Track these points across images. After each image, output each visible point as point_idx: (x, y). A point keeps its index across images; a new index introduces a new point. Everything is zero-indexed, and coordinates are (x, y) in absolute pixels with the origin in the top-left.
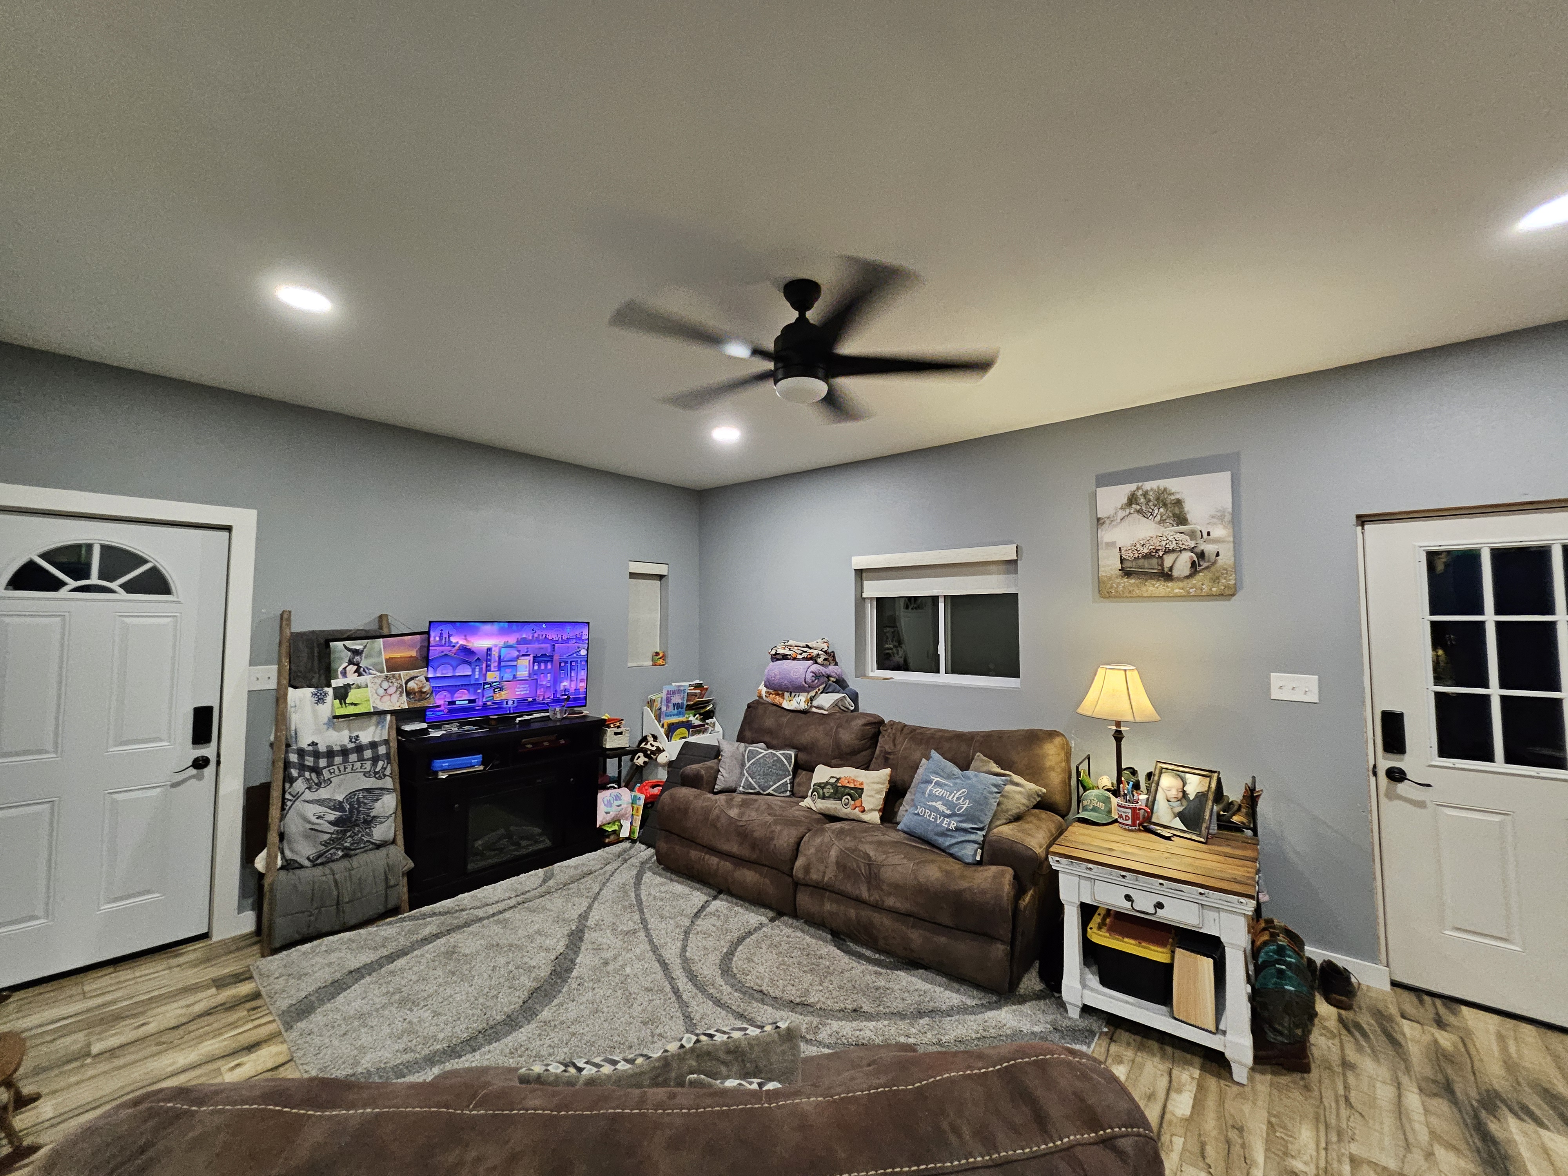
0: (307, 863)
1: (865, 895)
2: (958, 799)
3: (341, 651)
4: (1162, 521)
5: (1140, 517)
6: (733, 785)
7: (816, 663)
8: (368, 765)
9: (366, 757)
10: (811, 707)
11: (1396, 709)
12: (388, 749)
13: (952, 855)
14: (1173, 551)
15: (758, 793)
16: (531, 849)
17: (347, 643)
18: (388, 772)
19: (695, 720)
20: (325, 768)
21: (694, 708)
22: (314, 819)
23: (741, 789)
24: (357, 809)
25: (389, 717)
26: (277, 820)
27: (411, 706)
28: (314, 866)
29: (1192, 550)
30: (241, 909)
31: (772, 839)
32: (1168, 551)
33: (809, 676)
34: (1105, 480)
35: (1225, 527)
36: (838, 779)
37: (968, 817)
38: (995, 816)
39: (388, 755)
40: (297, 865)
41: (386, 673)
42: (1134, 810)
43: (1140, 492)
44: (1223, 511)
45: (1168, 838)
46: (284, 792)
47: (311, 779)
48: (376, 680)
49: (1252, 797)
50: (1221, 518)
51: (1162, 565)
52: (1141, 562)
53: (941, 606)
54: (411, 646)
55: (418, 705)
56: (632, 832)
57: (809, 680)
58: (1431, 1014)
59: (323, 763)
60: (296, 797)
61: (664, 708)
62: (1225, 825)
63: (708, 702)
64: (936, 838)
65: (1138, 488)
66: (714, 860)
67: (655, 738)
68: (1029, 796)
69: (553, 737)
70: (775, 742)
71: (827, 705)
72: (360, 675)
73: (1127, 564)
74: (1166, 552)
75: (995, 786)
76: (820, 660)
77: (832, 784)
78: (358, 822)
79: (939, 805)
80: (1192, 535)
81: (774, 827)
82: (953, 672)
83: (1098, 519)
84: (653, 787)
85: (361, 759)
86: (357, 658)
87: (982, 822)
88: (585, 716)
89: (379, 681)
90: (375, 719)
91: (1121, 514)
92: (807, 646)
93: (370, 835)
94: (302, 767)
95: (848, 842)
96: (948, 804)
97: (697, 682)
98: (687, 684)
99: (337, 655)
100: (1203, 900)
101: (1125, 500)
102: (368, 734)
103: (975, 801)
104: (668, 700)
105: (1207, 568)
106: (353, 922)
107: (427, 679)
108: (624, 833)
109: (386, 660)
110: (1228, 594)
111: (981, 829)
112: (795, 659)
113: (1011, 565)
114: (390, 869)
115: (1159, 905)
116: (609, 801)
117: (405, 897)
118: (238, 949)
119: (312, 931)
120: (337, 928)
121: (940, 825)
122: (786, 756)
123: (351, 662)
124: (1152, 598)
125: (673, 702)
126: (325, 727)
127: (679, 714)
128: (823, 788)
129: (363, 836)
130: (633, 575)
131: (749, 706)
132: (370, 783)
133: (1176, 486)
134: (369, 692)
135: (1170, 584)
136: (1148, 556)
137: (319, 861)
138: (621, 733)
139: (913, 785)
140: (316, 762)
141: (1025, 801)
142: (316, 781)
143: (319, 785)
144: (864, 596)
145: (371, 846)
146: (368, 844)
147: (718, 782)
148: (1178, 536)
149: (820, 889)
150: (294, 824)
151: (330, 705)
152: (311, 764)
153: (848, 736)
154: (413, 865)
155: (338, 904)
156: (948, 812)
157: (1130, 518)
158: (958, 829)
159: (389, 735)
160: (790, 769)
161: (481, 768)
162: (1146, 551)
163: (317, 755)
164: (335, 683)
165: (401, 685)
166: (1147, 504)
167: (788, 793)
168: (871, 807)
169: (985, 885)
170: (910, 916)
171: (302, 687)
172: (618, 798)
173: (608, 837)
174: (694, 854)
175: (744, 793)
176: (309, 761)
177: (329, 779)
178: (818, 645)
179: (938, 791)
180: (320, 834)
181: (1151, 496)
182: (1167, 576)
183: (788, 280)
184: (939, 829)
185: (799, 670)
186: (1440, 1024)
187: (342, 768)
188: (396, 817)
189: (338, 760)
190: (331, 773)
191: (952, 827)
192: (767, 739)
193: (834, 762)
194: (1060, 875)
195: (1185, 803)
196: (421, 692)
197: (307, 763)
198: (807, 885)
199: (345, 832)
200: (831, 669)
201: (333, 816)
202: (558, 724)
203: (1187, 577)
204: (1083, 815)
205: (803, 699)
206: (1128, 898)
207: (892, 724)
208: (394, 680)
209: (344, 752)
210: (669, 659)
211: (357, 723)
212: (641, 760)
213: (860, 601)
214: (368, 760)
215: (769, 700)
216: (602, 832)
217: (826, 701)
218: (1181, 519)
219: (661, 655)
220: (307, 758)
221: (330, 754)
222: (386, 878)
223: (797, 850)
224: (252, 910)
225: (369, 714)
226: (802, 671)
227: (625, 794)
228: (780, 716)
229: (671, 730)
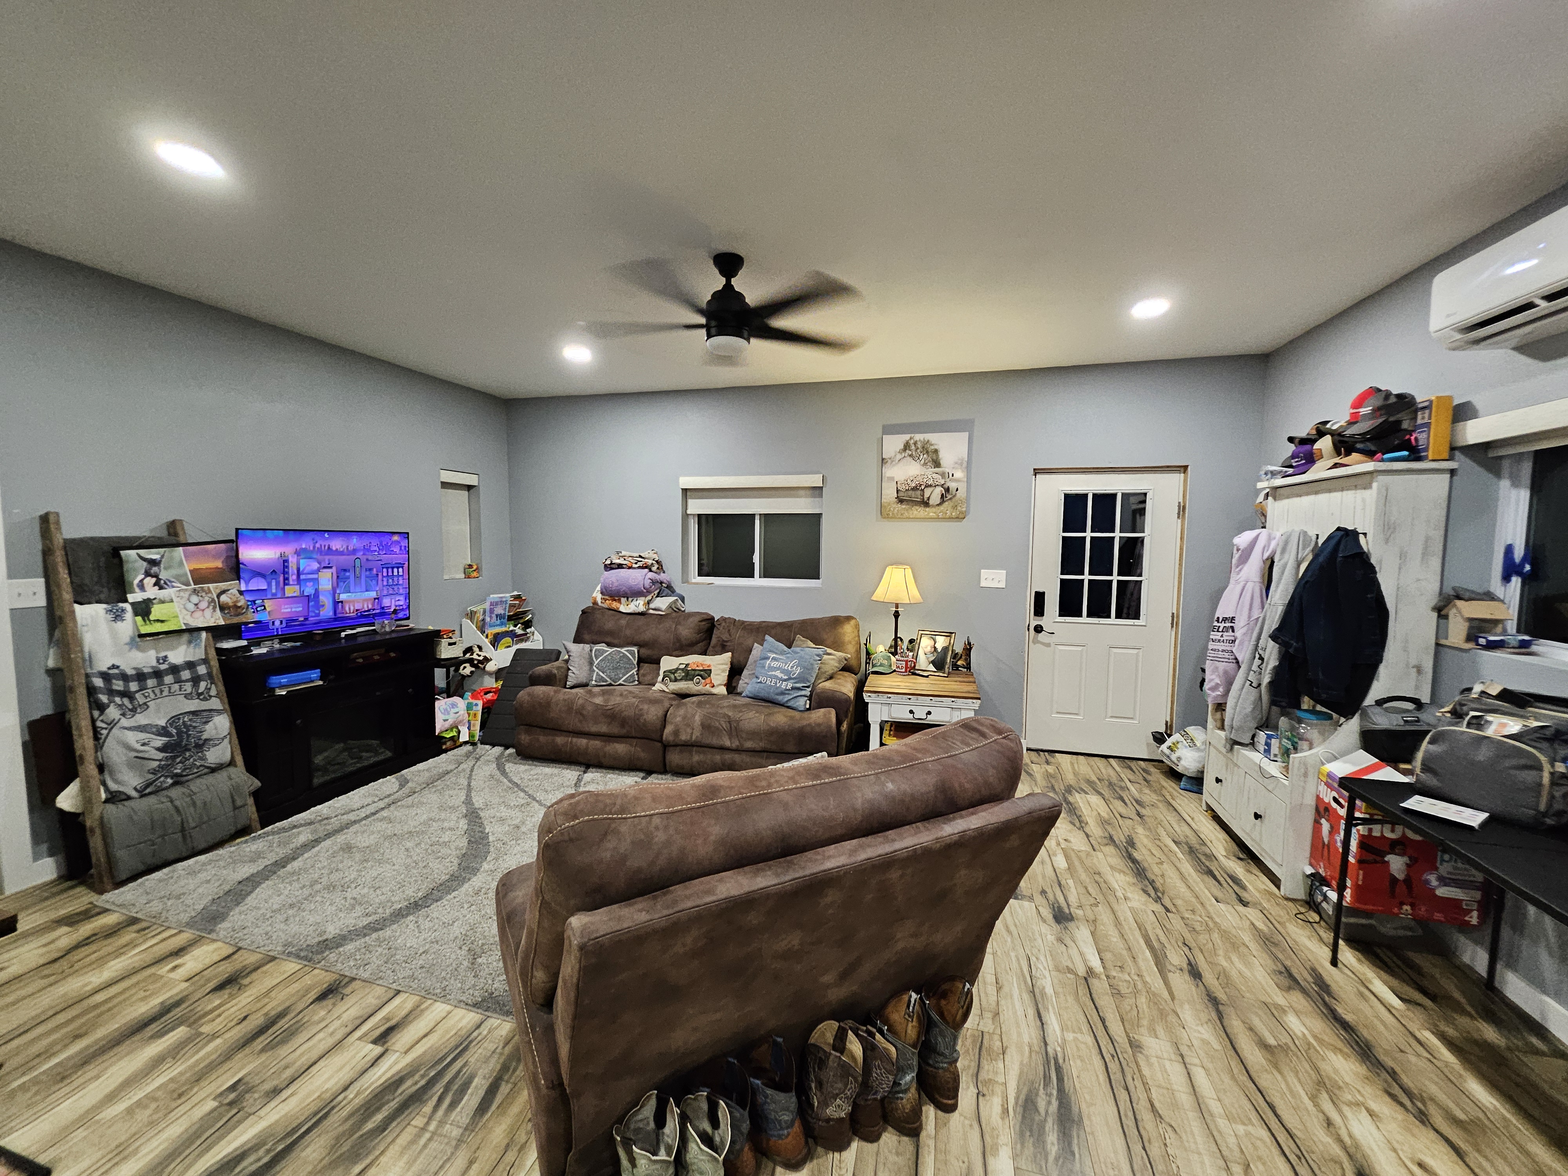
0: (134, 794)
1: (727, 743)
2: (792, 667)
3: (136, 561)
4: (925, 464)
5: (910, 459)
6: (584, 681)
7: (651, 571)
8: (188, 687)
9: (184, 678)
10: (648, 609)
11: (1041, 590)
12: (209, 667)
13: (788, 707)
14: (931, 486)
15: (610, 685)
16: (372, 760)
17: (142, 552)
18: (213, 692)
19: (519, 630)
20: (137, 692)
21: (515, 617)
22: (138, 747)
23: (594, 683)
24: (186, 733)
25: (204, 634)
26: (92, 752)
27: (228, 622)
28: (142, 796)
29: (942, 486)
30: (36, 857)
31: (642, 715)
32: (928, 486)
33: (648, 583)
34: (889, 430)
35: (963, 471)
36: (687, 665)
37: (799, 679)
38: (817, 678)
39: (210, 675)
40: (124, 797)
41: (193, 586)
42: (907, 662)
43: (912, 442)
44: (962, 460)
45: (927, 677)
46: (93, 721)
47: (124, 705)
48: (182, 594)
49: (968, 649)
50: (961, 464)
51: (923, 496)
52: (910, 493)
53: (757, 522)
54: (216, 557)
55: (235, 620)
56: (471, 736)
57: (647, 586)
58: (1044, 760)
59: (133, 686)
60: (112, 724)
61: (488, 619)
62: (955, 667)
63: (525, 612)
64: (777, 697)
65: (911, 438)
66: (582, 742)
67: (480, 648)
68: (840, 661)
69: (382, 651)
70: (616, 641)
71: (664, 607)
72: (161, 588)
73: (901, 494)
74: (926, 487)
75: (818, 655)
76: (654, 569)
77: (682, 670)
78: (189, 747)
79: (778, 674)
80: (943, 475)
81: (641, 707)
82: (765, 577)
83: (883, 459)
84: (486, 693)
85: (178, 681)
86: (155, 569)
87: (809, 681)
88: (411, 629)
89: (186, 595)
90: (185, 637)
91: (899, 456)
92: (640, 557)
93: (203, 759)
94: (111, 693)
95: (707, 709)
96: (783, 671)
97: (516, 593)
98: (508, 595)
99: (130, 565)
100: (954, 705)
101: (902, 447)
102: (179, 654)
103: (804, 668)
104: (492, 611)
105: (950, 499)
106: (203, 845)
107: (241, 593)
108: (464, 737)
109: (191, 571)
110: (960, 518)
111: (808, 687)
112: (630, 568)
113: (817, 491)
114: (234, 792)
115: (929, 713)
116: (446, 710)
117: (255, 816)
118: (54, 895)
119: (157, 861)
120: (184, 854)
121: (780, 687)
122: (630, 652)
123: (148, 574)
124: (916, 519)
125: (496, 613)
126: (127, 647)
127: (502, 624)
128: (674, 673)
129: (195, 760)
130: (445, 485)
131: (584, 612)
132: (194, 705)
133: (938, 440)
134: (175, 607)
135: (927, 509)
136: (915, 489)
137: (147, 791)
138: (454, 644)
139: (749, 663)
140: (126, 686)
141: (837, 665)
142: (130, 707)
143: (134, 710)
144: (689, 512)
145: (206, 770)
146: (201, 768)
147: (569, 679)
148: (935, 476)
149: (688, 746)
150: (113, 752)
151: (129, 624)
152: (121, 689)
153: (686, 632)
154: (259, 784)
155: (183, 830)
156: (786, 677)
157: (905, 460)
158: (793, 688)
159: (206, 653)
160: (635, 662)
161: (321, 683)
162: (914, 485)
163: (125, 677)
164: (131, 598)
165: (213, 600)
166: (916, 450)
167: (636, 683)
168: (719, 682)
169: (820, 721)
170: (764, 751)
171: (89, 603)
172: (454, 705)
173: (445, 743)
174: (560, 740)
175: (597, 686)
176: (118, 685)
177: (145, 704)
178: (650, 556)
179: (775, 664)
180: (146, 762)
181: (919, 445)
182: (926, 504)
183: (718, 252)
184: (779, 691)
185: (638, 578)
186: (1048, 763)
187: (157, 691)
188: (230, 739)
189: (151, 683)
190: (146, 697)
191: (789, 687)
192: (608, 640)
193: (676, 653)
194: (869, 705)
195: (935, 654)
196: (236, 607)
197: (115, 687)
198: (676, 745)
199: (173, 758)
200: (662, 577)
201: (159, 741)
202: (388, 637)
203: (938, 505)
204: (875, 669)
205: (642, 603)
206: (911, 712)
207: (724, 619)
208: (204, 594)
209: (158, 674)
210: (484, 572)
211: (164, 641)
212: (467, 670)
213: (685, 516)
214: (187, 681)
215: (605, 606)
216: (441, 738)
217: (662, 603)
218: (937, 464)
219: (475, 567)
220: (114, 681)
221: (141, 677)
222: (233, 801)
223: (665, 720)
224: (50, 856)
225: (179, 632)
226: (640, 578)
227: (460, 704)
228: (618, 620)
229: (496, 640)
